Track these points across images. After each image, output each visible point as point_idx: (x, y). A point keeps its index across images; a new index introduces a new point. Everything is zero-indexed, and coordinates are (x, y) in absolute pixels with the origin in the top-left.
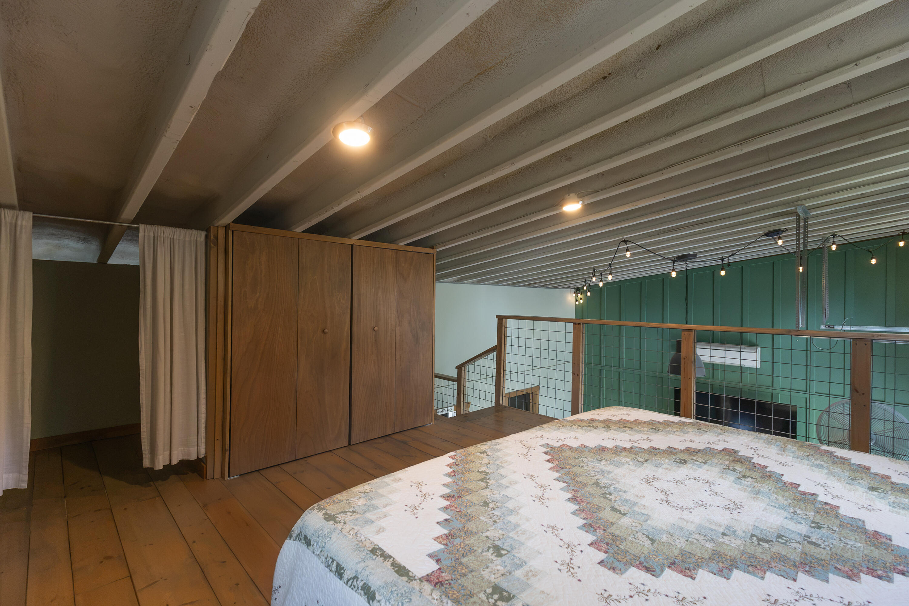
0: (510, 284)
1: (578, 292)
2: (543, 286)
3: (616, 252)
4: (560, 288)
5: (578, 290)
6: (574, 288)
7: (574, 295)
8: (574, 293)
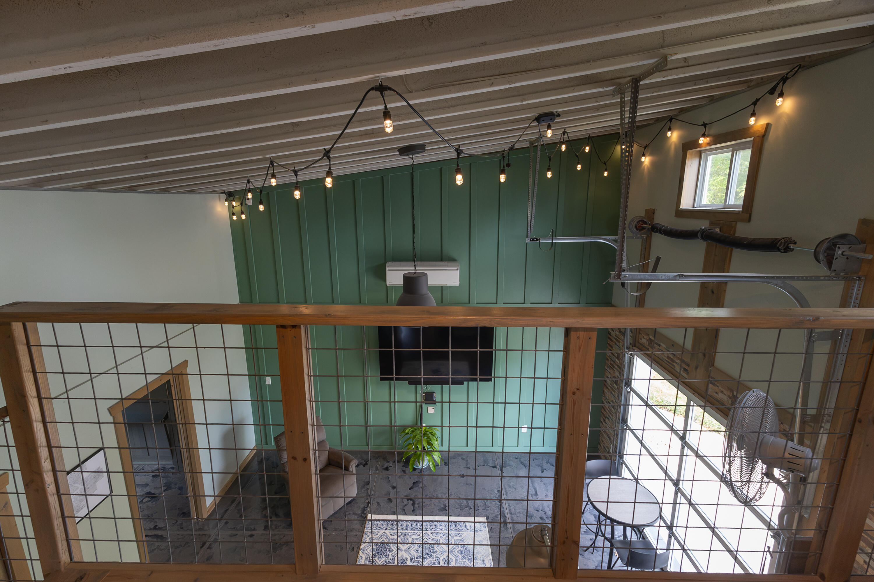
0: (80, 186)
1: (232, 198)
2: (165, 191)
3: (350, 121)
4: (199, 193)
5: (230, 196)
6: (224, 193)
7: (226, 203)
8: (226, 200)
